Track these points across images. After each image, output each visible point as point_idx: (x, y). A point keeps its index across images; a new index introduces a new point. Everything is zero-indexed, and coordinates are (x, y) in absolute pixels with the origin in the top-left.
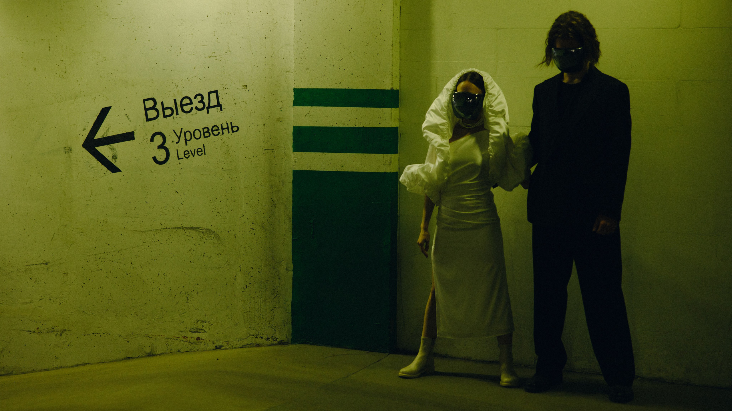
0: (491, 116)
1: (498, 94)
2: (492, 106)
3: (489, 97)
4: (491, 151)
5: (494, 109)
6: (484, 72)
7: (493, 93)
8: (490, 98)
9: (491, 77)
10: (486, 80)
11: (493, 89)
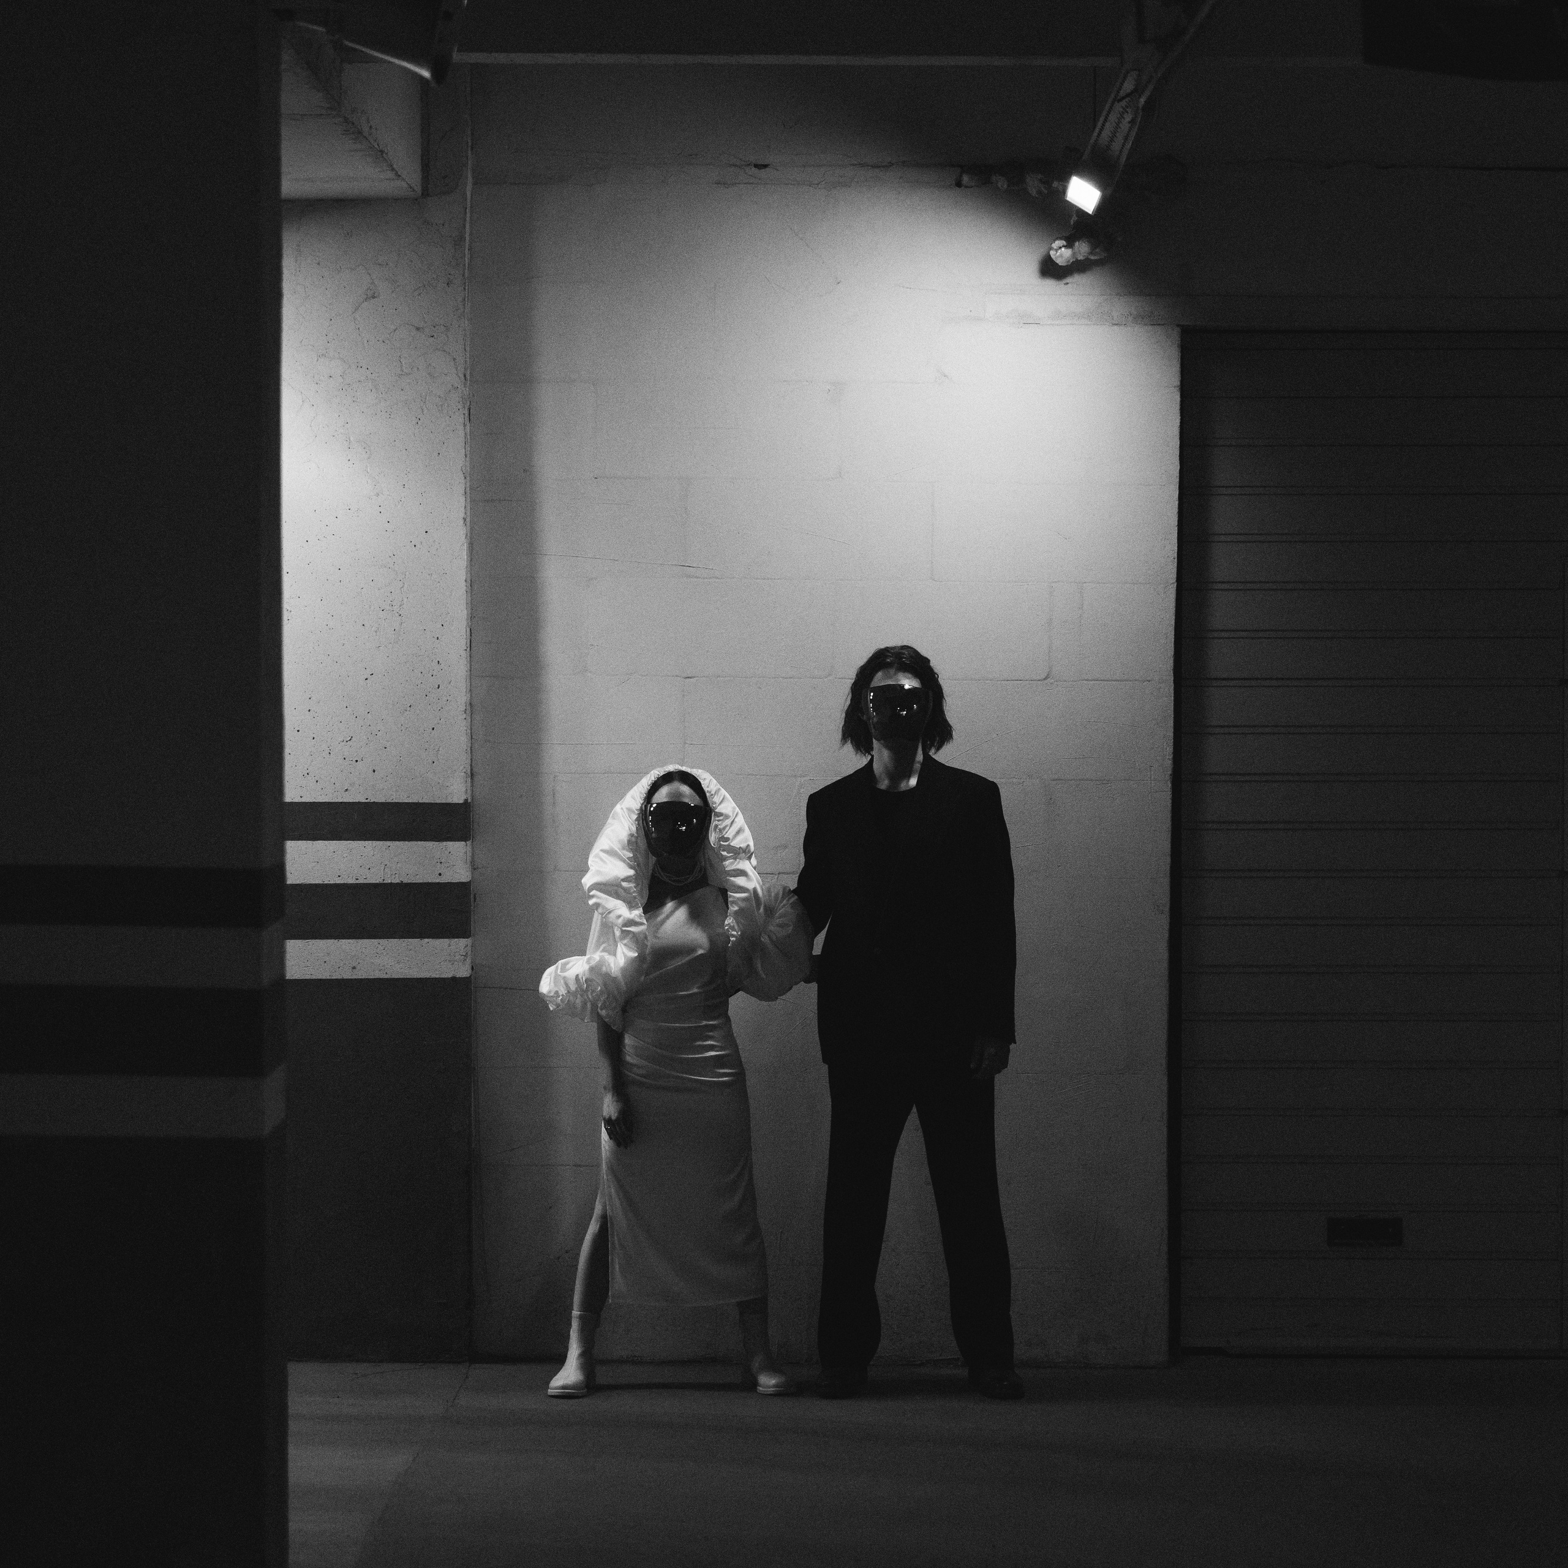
0: (725, 859)
1: (733, 813)
2: (727, 839)
3: (718, 821)
4: (733, 928)
5: (732, 844)
6: (700, 771)
7: (723, 811)
8: (720, 822)
9: (714, 781)
10: (708, 787)
11: (722, 805)
